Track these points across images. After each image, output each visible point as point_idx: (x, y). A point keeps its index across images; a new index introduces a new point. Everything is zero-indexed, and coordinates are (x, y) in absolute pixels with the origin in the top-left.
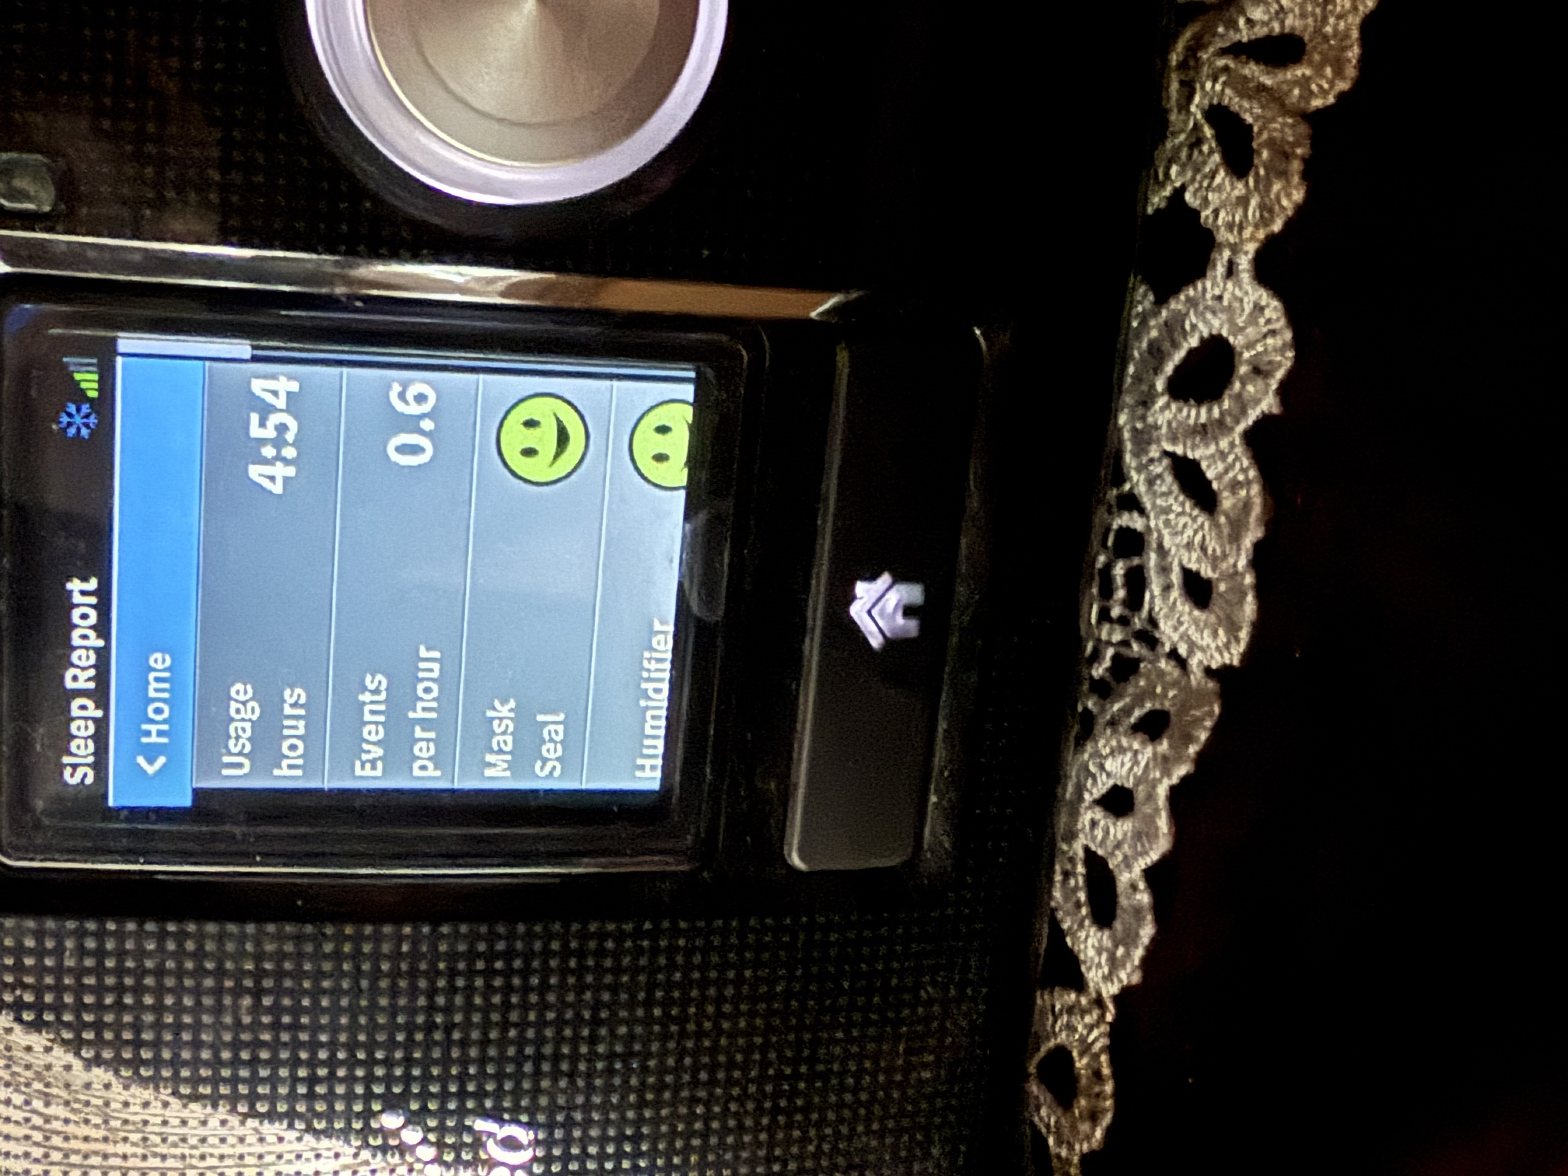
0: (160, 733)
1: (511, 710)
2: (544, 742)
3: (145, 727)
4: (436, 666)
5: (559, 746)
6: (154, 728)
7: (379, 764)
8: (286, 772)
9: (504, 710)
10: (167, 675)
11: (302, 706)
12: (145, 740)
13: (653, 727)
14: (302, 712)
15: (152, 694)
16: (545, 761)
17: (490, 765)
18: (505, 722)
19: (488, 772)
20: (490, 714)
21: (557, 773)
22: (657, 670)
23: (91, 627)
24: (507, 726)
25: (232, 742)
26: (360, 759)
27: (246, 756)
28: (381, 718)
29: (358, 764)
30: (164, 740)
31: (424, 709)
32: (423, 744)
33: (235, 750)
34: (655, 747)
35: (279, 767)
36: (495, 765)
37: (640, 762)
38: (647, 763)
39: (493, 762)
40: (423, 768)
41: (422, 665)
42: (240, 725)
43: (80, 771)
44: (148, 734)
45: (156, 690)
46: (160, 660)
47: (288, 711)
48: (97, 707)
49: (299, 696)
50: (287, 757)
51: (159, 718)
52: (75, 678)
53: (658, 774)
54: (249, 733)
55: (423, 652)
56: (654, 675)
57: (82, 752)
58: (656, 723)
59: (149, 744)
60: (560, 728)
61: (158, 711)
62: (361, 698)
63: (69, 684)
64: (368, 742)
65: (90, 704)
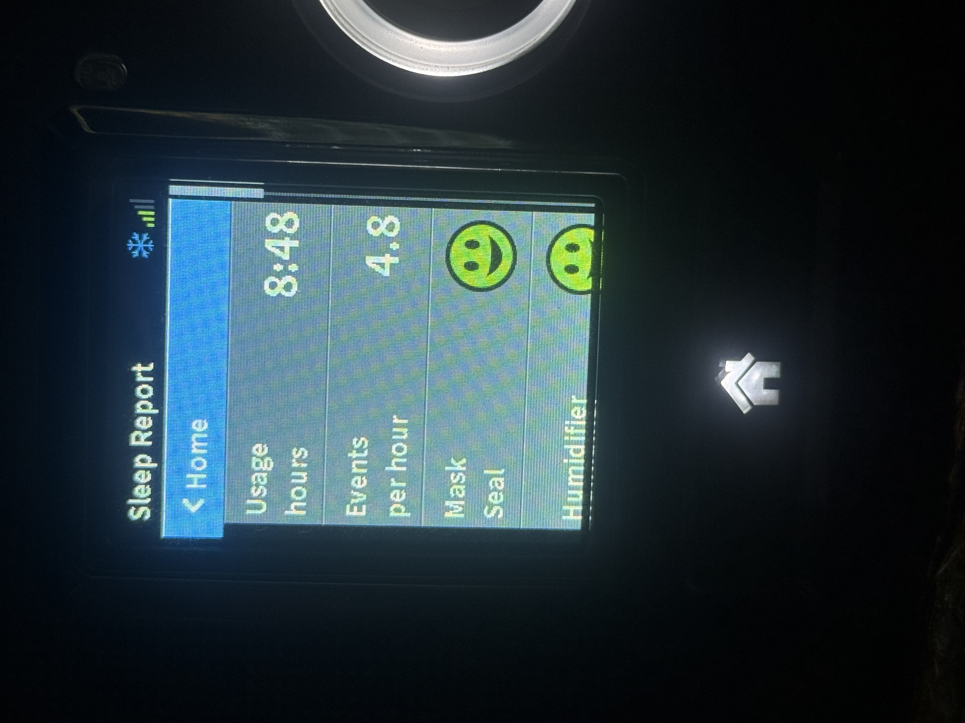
0: (200, 481)
1: (463, 466)
2: (490, 492)
3: (189, 476)
4: (405, 430)
5: (501, 494)
6: (195, 477)
7: (364, 507)
8: (294, 512)
9: (459, 466)
10: (206, 436)
11: (304, 461)
12: (189, 486)
13: (574, 480)
14: (304, 465)
15: (195, 451)
16: (491, 506)
17: (448, 509)
18: (460, 474)
19: (448, 515)
20: (447, 468)
21: (500, 516)
22: (575, 435)
23: (148, 399)
24: (461, 477)
25: (253, 489)
26: (349, 503)
27: (263, 499)
28: (364, 471)
29: (348, 507)
30: (204, 486)
31: (398, 464)
32: (398, 492)
33: (255, 495)
34: (576, 496)
35: (289, 509)
36: (452, 509)
37: (565, 508)
38: (572, 509)
39: (451, 506)
40: (397, 510)
41: (395, 430)
42: (258, 475)
43: (142, 510)
44: (191, 481)
45: (198, 448)
46: (200, 426)
47: (295, 465)
48: (153, 462)
49: (303, 453)
50: (294, 501)
51: (199, 469)
52: (137, 439)
53: (580, 518)
54: (265, 481)
55: (396, 421)
56: (572, 438)
57: (143, 495)
58: (576, 477)
59: (190, 489)
60: (501, 480)
61: (198, 464)
62: (350, 455)
63: (133, 442)
64: (356, 490)
65: (149, 459)
